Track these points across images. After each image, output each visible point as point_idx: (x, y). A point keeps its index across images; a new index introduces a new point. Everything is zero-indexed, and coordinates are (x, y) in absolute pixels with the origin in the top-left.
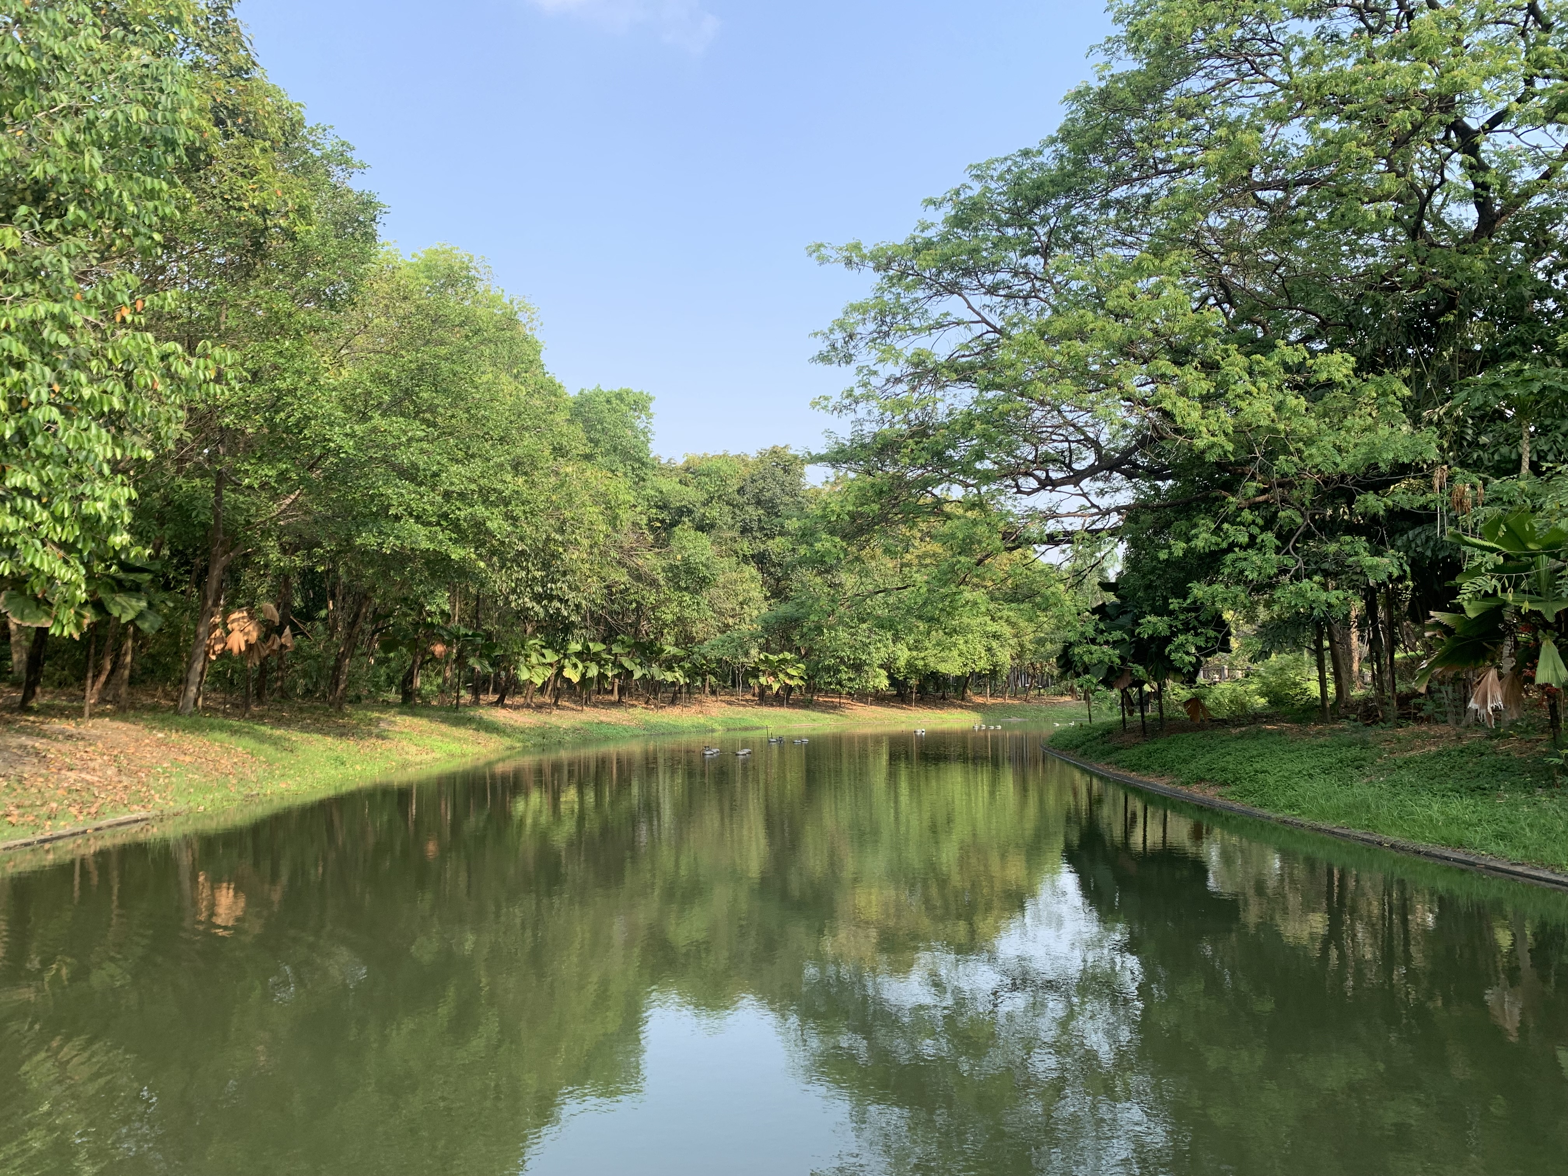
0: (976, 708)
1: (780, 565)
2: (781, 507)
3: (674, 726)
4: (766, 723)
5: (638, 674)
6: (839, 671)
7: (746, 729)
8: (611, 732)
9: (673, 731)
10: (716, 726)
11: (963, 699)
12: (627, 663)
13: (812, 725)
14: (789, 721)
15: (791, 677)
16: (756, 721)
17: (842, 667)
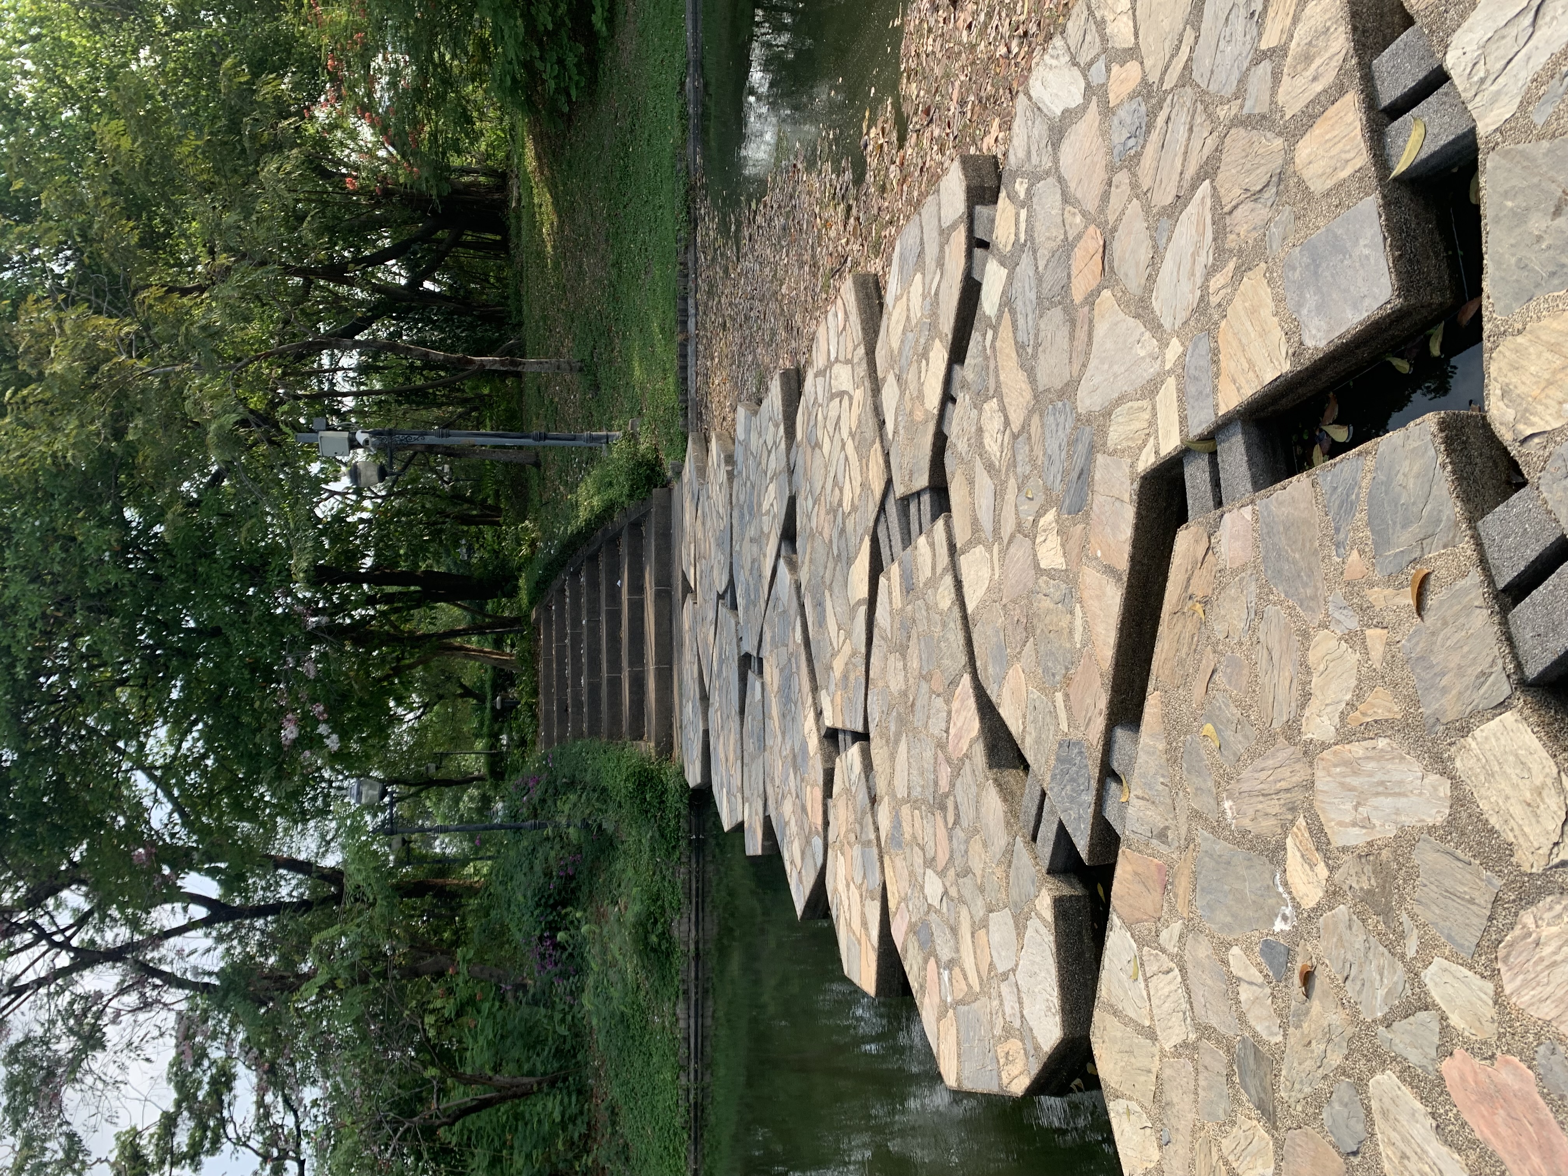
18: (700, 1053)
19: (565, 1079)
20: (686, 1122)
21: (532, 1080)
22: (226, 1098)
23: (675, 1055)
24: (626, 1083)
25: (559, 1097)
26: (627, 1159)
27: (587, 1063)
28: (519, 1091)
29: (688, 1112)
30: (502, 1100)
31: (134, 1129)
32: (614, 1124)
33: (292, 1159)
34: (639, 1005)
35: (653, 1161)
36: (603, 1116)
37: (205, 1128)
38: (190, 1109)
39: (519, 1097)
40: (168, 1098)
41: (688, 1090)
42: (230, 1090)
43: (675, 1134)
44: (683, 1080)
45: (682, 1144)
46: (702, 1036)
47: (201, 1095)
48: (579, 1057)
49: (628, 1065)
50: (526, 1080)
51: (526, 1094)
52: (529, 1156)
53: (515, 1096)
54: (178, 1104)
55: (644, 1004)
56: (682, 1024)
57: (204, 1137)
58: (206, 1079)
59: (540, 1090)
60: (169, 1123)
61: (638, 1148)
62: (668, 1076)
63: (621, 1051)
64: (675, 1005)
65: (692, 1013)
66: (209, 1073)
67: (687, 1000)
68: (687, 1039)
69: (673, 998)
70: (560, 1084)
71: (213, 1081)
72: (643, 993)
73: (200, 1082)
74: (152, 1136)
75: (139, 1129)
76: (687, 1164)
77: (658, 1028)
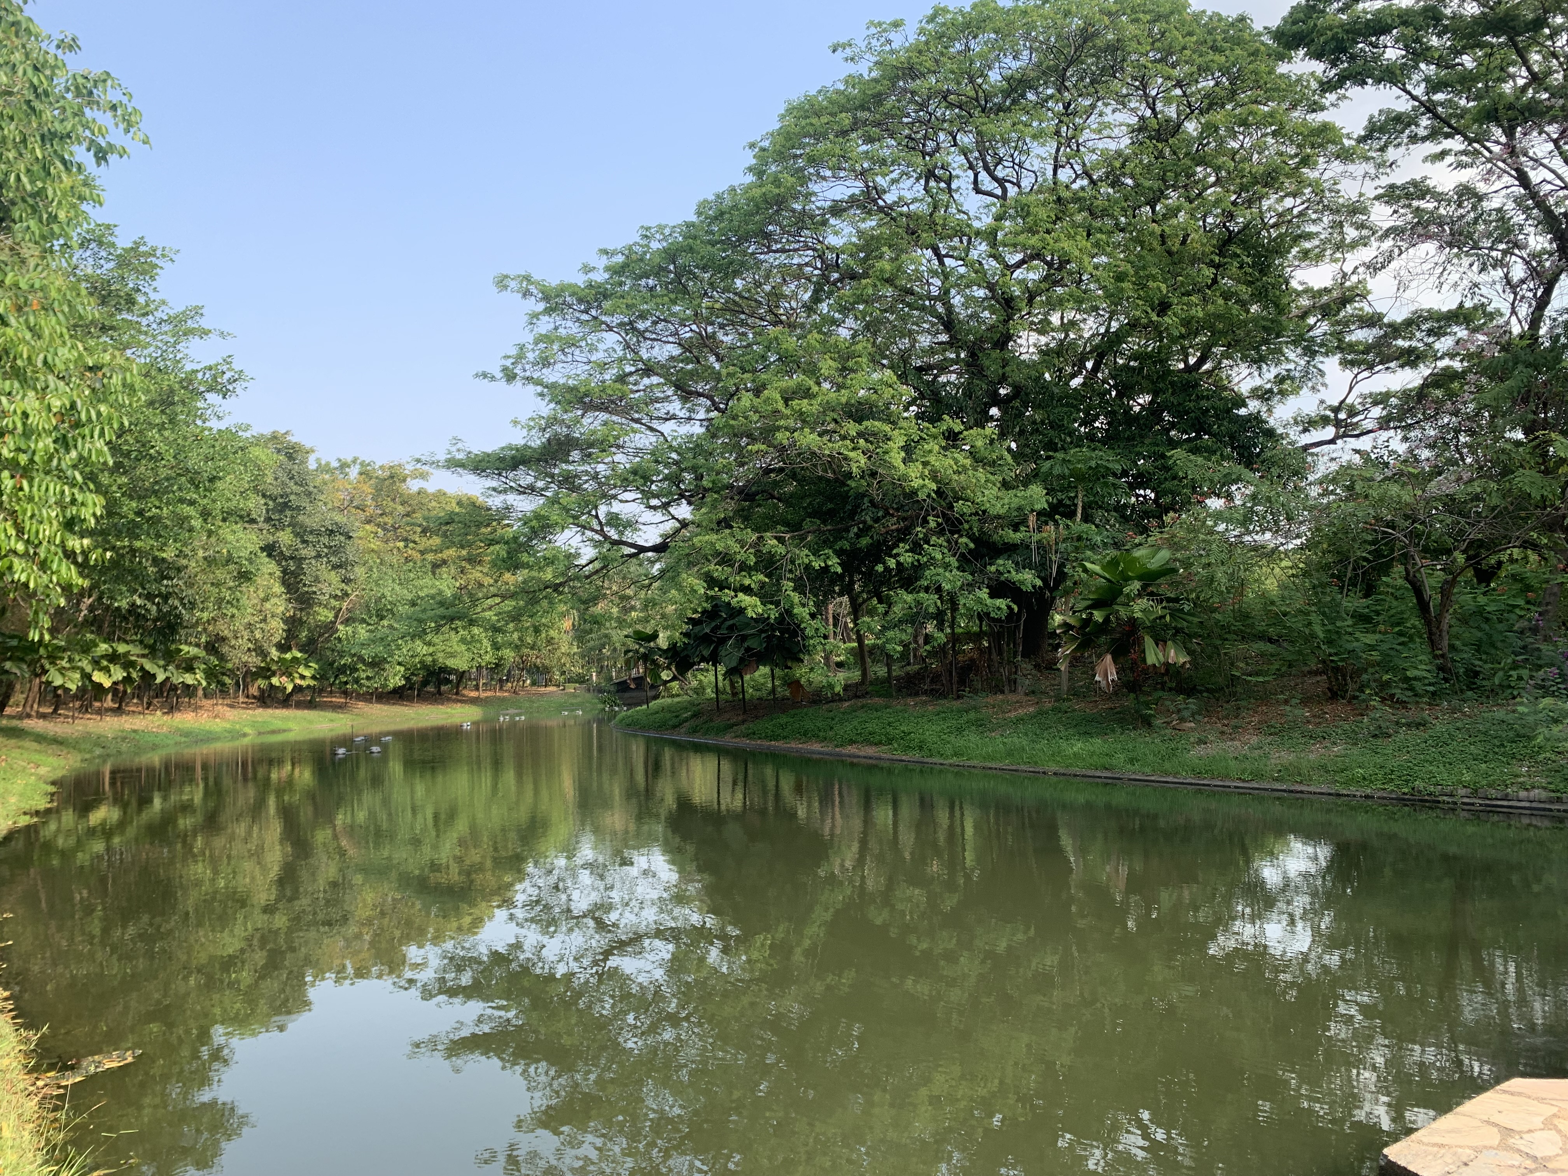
0: (474, 701)
1: (292, 558)
2: (292, 497)
3: (210, 732)
4: (291, 725)
5: (160, 678)
6: (357, 670)
7: (273, 732)
8: (157, 741)
9: (209, 737)
10: (247, 730)
11: (457, 693)
12: (149, 666)
13: (331, 725)
14: (310, 722)
15: (303, 677)
16: (278, 724)
17: (360, 666)
18: (1491, 810)
19: (1446, 680)
20: (1420, 792)
21: (1446, 649)
22: (1392, 365)
23: (1490, 785)
24: (1452, 737)
25: (1428, 675)
26: (1375, 736)
27: (1464, 701)
28: (1436, 638)
29: (1430, 794)
30: (1428, 623)
31: (1369, 292)
32: (1409, 725)
33: (1337, 433)
34: (1538, 753)
35: (1379, 760)
36: (1413, 714)
37: (1366, 352)
38: (1386, 335)
39: (1430, 638)
40: (1397, 315)
41: (1451, 795)
42: (1402, 366)
43: (1407, 781)
44: (1462, 792)
45: (1398, 786)
46: (1509, 813)
47: (1400, 342)
48: (1470, 693)
49: (1472, 740)
50: (1445, 643)
51: (1433, 643)
52: (1371, 647)
53: (1431, 633)
54: (1391, 325)
55: (1541, 757)
56: (1523, 794)
57: (1358, 352)
58: (1414, 343)
59: (1436, 657)
60: (1372, 321)
61: (1388, 746)
62: (1467, 777)
63: (1485, 733)
64: (1545, 788)
65: (1534, 805)
66: (1420, 345)
67: (1551, 801)
68: (1506, 798)
69: (1552, 787)
70: (1441, 675)
71: (1410, 351)
72: (1553, 757)
73: (1411, 339)
74: (1361, 309)
75: (1369, 298)
76: (1379, 790)
77: (1516, 769)
